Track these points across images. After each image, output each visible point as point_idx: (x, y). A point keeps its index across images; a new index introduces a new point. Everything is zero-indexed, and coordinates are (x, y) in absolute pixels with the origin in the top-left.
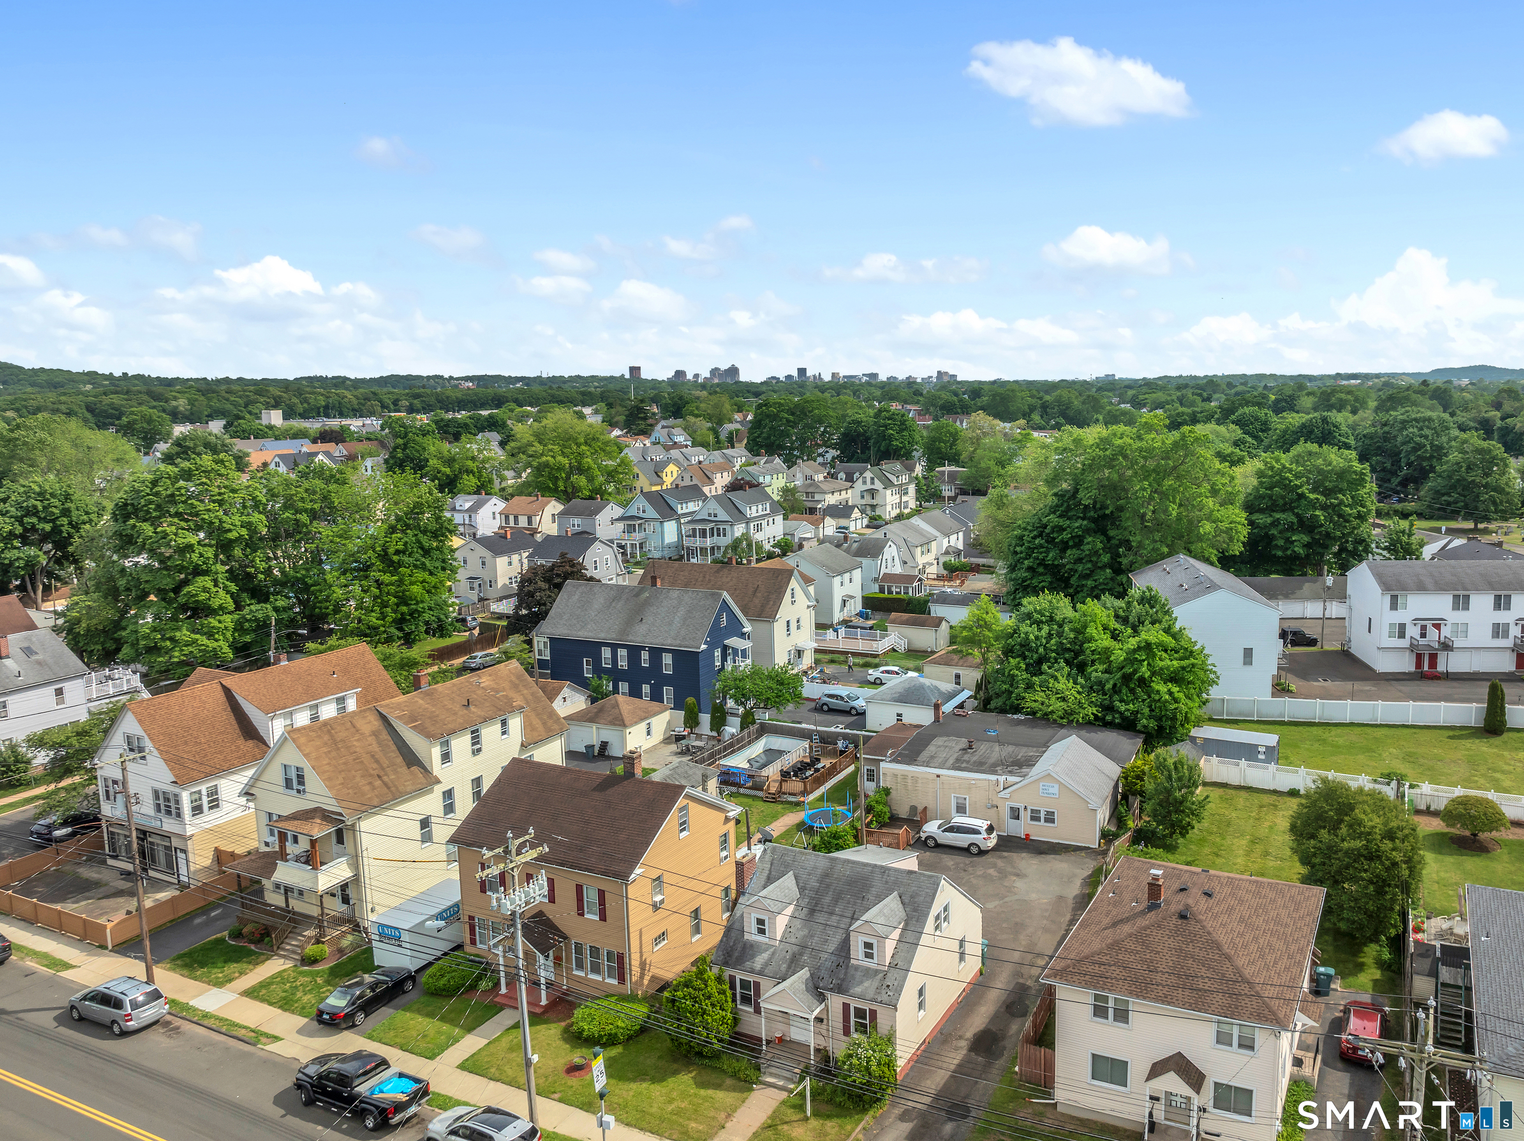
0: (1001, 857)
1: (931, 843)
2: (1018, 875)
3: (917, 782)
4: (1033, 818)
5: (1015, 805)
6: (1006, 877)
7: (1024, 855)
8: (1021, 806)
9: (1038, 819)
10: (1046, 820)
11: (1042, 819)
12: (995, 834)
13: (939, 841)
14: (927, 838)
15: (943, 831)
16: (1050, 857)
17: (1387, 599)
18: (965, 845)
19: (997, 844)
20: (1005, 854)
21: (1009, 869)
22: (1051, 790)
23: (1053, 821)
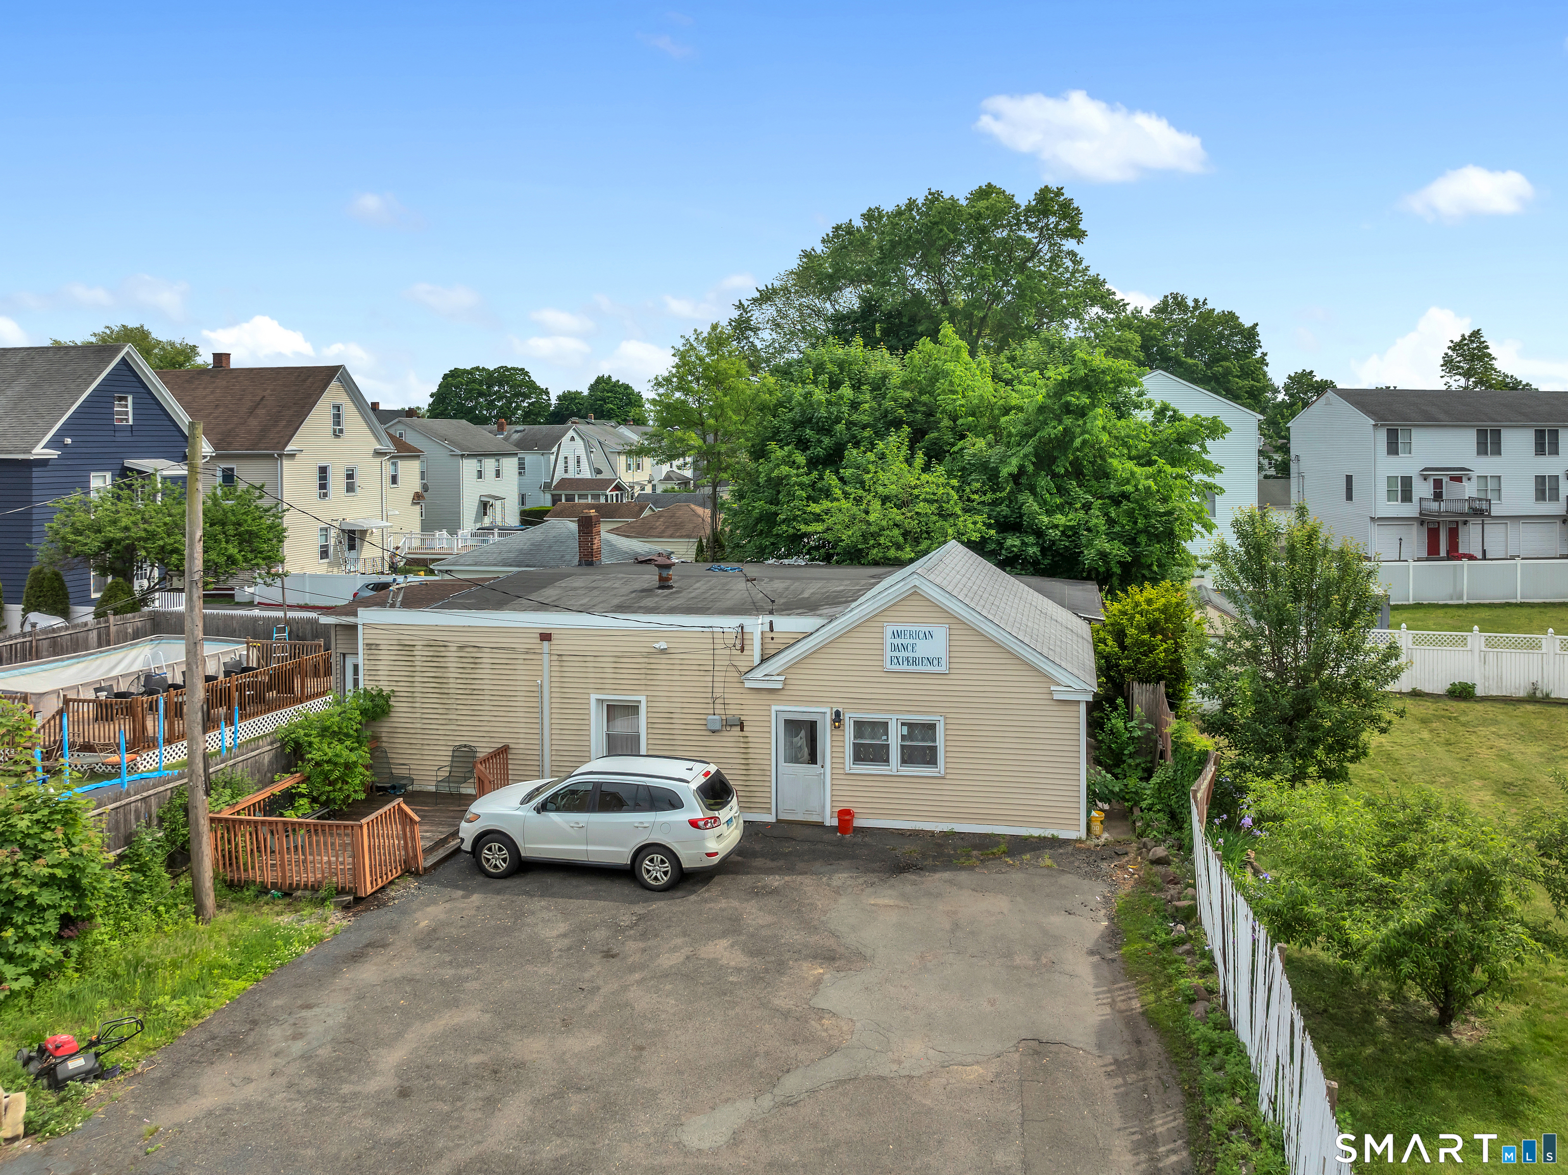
0: (756, 893)
1: (496, 859)
2: (829, 957)
3: (476, 663)
4: (863, 754)
5: (800, 710)
6: (781, 967)
7: (840, 878)
8: (822, 713)
9: (879, 755)
10: (910, 756)
11: (895, 754)
12: (730, 811)
13: (530, 848)
14: (484, 838)
15: (543, 808)
16: (936, 880)
17: (1382, 436)
18: (621, 855)
19: (739, 850)
20: (775, 881)
21: (793, 935)
22: (924, 649)
23: (928, 757)
